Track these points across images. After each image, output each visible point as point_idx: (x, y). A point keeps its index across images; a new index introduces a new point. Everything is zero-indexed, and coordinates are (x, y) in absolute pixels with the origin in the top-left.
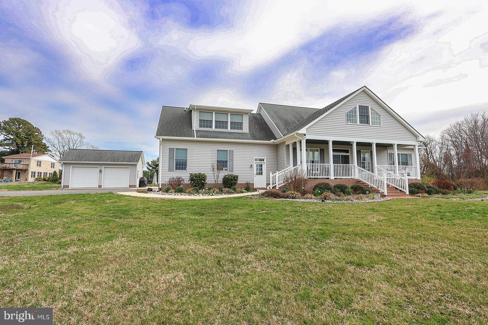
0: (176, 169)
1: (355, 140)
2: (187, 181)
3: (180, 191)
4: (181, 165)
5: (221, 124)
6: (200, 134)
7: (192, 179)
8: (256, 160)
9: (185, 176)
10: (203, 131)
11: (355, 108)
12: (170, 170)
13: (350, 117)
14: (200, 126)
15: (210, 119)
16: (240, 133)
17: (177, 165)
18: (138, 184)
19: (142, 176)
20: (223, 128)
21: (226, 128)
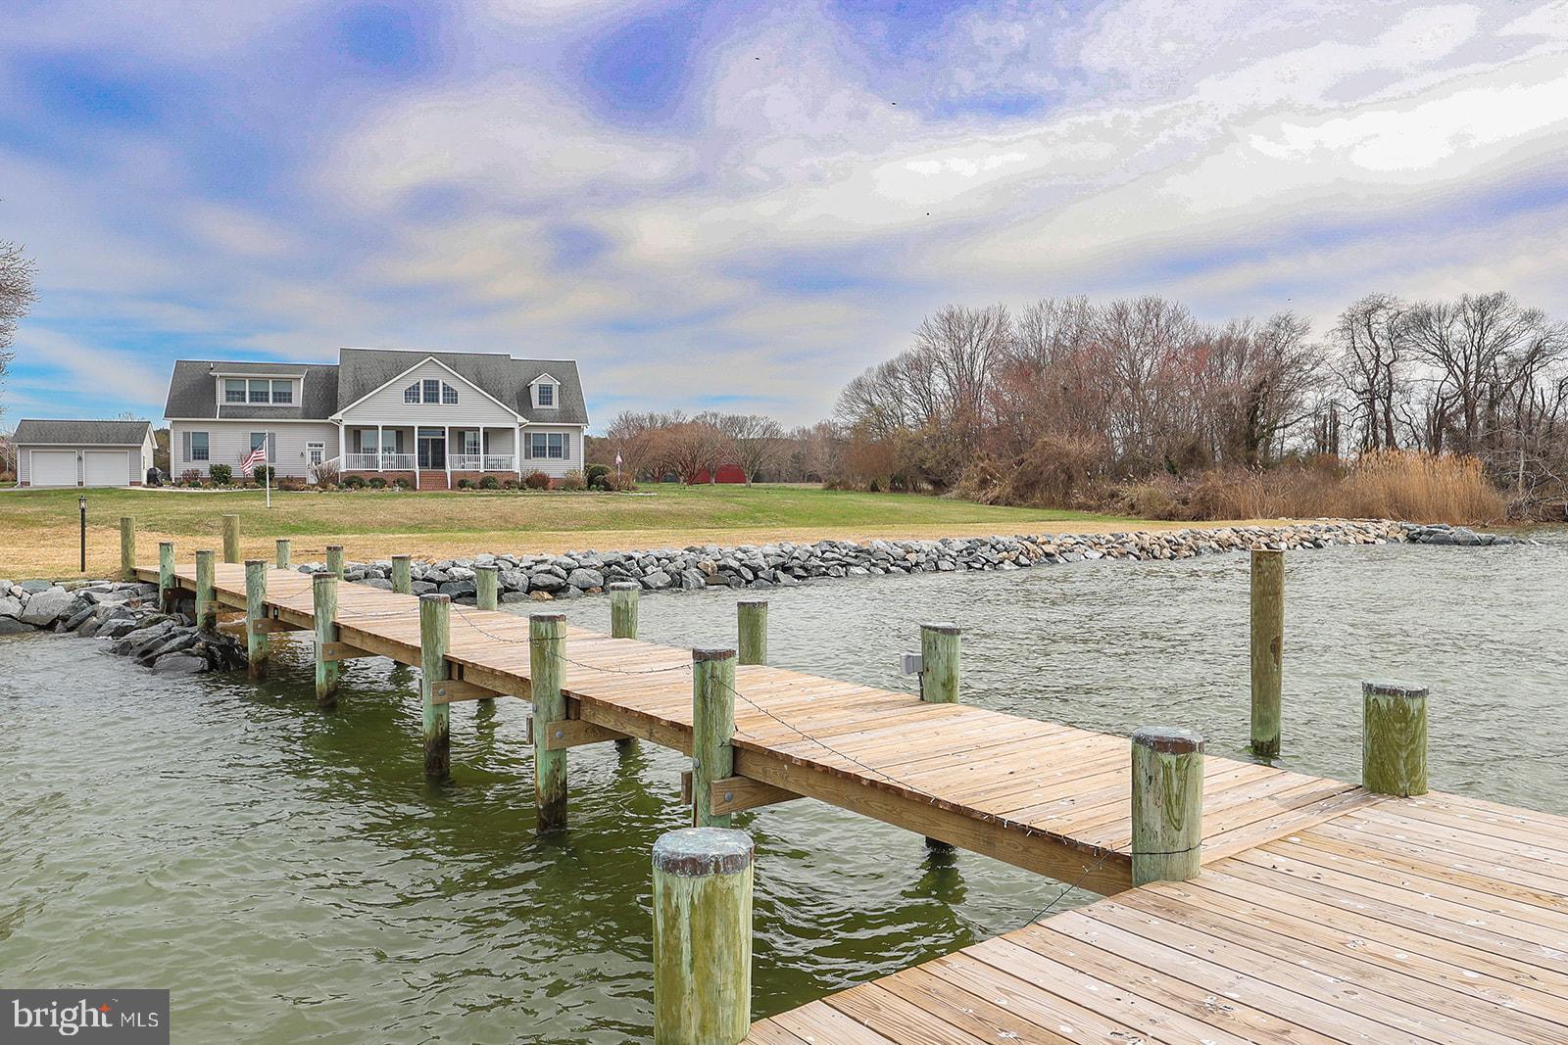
0: (195, 458)
1: (416, 425)
2: (206, 474)
3: (196, 486)
4: (201, 454)
5: (256, 396)
6: (227, 412)
7: (211, 472)
8: (310, 445)
9: (203, 467)
10: (231, 406)
11: (418, 383)
12: (186, 460)
13: (411, 394)
14: (228, 400)
15: (243, 390)
16: (286, 408)
17: (194, 453)
18: (144, 481)
19: (152, 467)
20: (262, 401)
21: (267, 400)
